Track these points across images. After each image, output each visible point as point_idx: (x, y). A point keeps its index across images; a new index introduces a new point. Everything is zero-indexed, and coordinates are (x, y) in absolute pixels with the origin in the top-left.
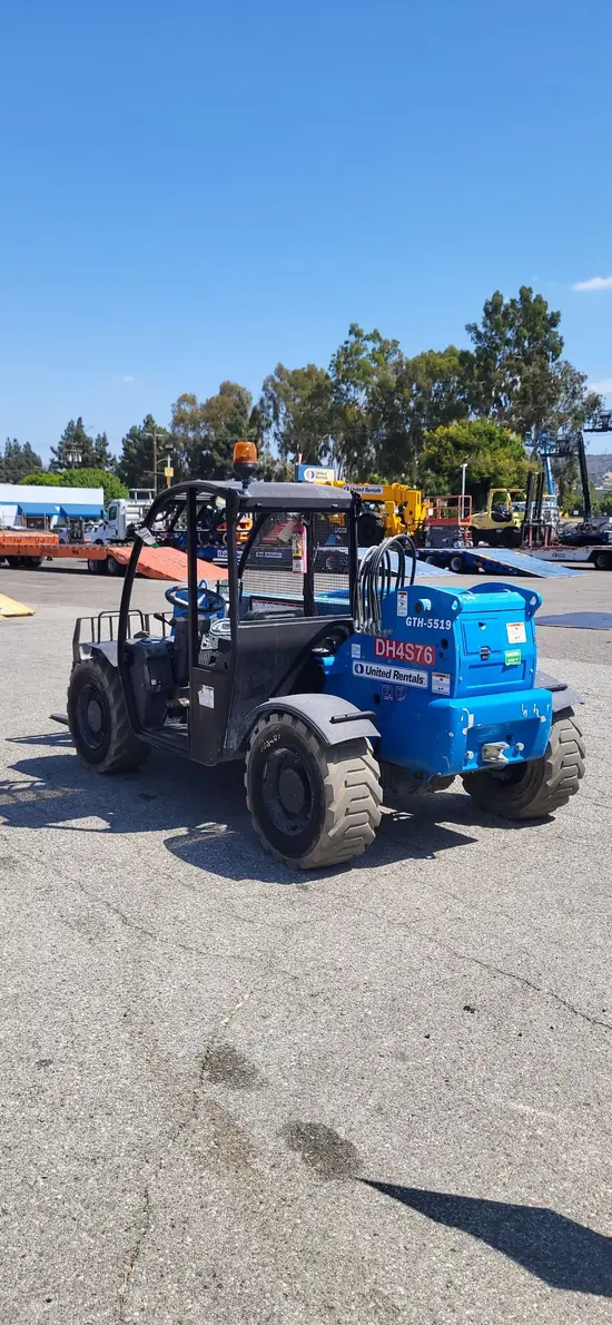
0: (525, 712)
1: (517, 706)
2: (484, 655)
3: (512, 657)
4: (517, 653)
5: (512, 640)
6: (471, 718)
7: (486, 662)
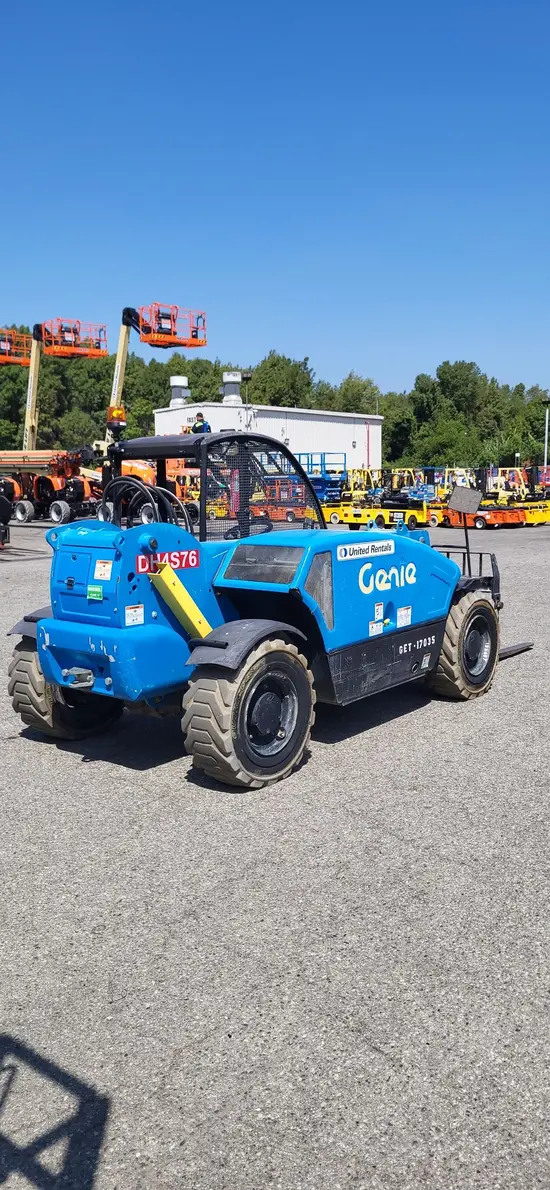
0: (93, 646)
1: (84, 638)
2: (70, 584)
3: (94, 592)
4: (98, 589)
5: (97, 576)
6: (47, 636)
7: (71, 592)
